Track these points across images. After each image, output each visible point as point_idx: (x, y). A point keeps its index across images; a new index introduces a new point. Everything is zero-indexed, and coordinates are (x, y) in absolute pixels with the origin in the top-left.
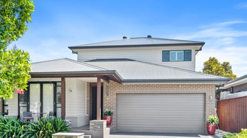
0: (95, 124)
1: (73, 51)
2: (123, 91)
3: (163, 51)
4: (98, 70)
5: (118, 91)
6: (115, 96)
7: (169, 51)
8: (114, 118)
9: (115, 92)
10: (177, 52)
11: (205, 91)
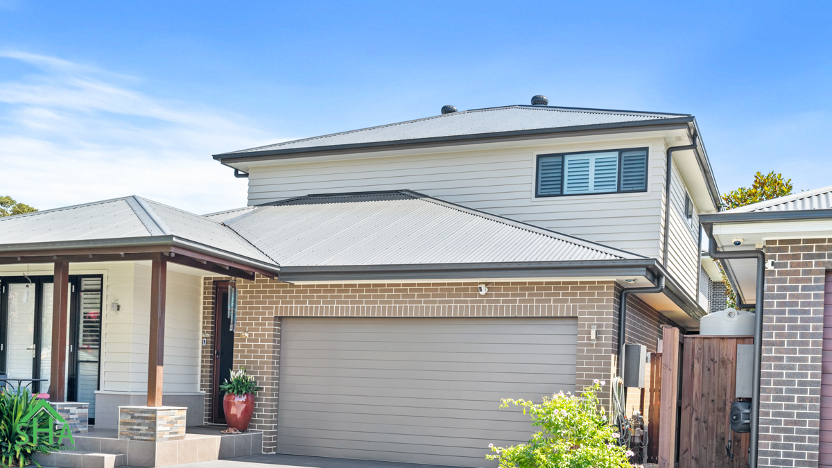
0: (133, 417)
1: (236, 171)
3: (539, 157)
5: (281, 309)
6: (270, 326)
7: (563, 155)
8: (265, 405)
9: (271, 313)
10: (592, 159)
11: (575, 307)
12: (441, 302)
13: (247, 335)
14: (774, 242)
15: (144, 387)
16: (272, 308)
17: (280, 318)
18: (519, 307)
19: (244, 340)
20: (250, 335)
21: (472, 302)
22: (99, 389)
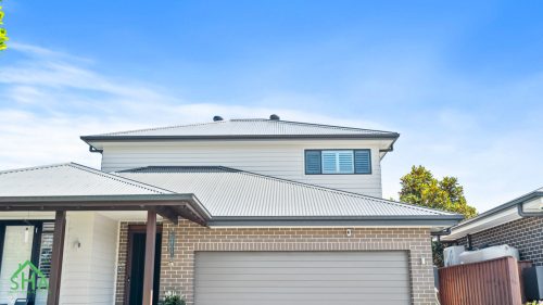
1: (91, 147)
2: (211, 245)
3: (306, 151)
4: (152, 193)
5: (200, 245)
6: (190, 257)
7: (320, 151)
9: (192, 248)
10: (337, 154)
11: (408, 244)
12: (319, 241)
16: (192, 245)
17: (199, 252)
18: (373, 244)
19: (169, 268)
21: (340, 240)
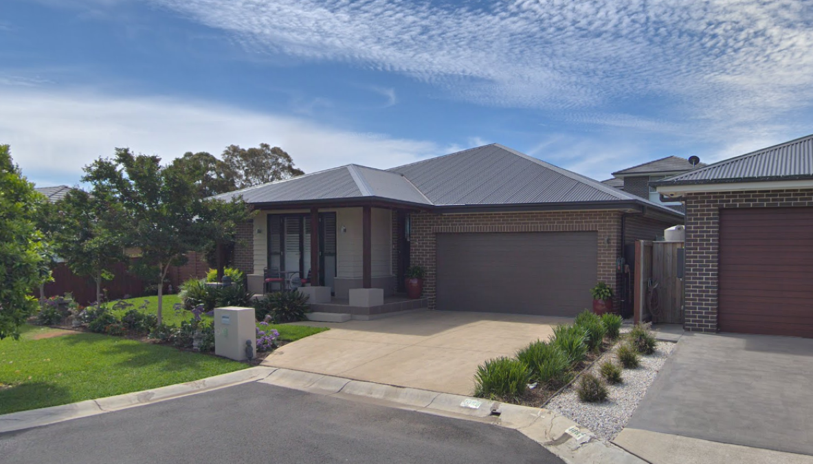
8: (428, 283)
9: (430, 231)
11: (596, 225)
12: (523, 223)
13: (417, 243)
14: (691, 194)
15: (360, 274)
16: (430, 228)
17: (436, 234)
18: (566, 226)
19: (415, 246)
20: (419, 243)
21: (540, 223)
22: (336, 276)
